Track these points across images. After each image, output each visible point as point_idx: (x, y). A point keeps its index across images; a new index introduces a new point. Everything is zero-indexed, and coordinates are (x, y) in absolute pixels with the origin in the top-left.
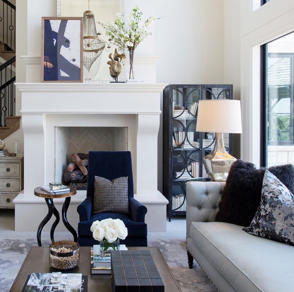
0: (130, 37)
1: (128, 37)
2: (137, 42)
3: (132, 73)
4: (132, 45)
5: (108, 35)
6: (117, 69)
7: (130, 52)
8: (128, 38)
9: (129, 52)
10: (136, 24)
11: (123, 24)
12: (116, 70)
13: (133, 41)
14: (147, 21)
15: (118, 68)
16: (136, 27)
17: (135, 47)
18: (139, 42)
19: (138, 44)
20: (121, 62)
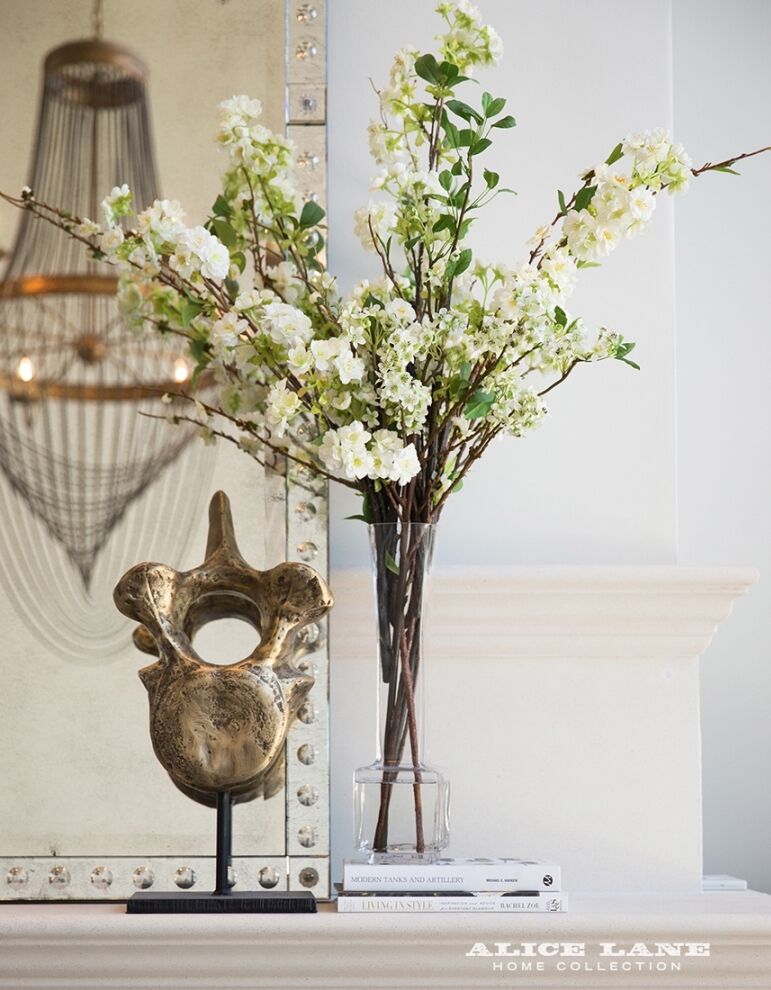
0: (373, 380)
1: (352, 370)
2: (466, 432)
3: (401, 792)
4: (403, 466)
5: (149, 327)
6: (210, 752)
7: (384, 545)
8: (353, 387)
9: (364, 533)
10: (446, 233)
11: (312, 215)
12: (202, 754)
13: (416, 421)
14: (583, 199)
15: (223, 739)
16: (441, 266)
17: (446, 484)
18: (487, 433)
19: (475, 454)
20: (270, 662)
